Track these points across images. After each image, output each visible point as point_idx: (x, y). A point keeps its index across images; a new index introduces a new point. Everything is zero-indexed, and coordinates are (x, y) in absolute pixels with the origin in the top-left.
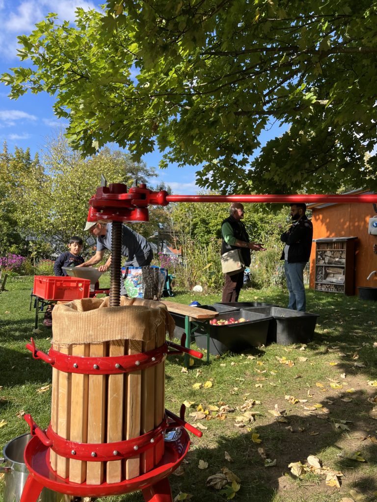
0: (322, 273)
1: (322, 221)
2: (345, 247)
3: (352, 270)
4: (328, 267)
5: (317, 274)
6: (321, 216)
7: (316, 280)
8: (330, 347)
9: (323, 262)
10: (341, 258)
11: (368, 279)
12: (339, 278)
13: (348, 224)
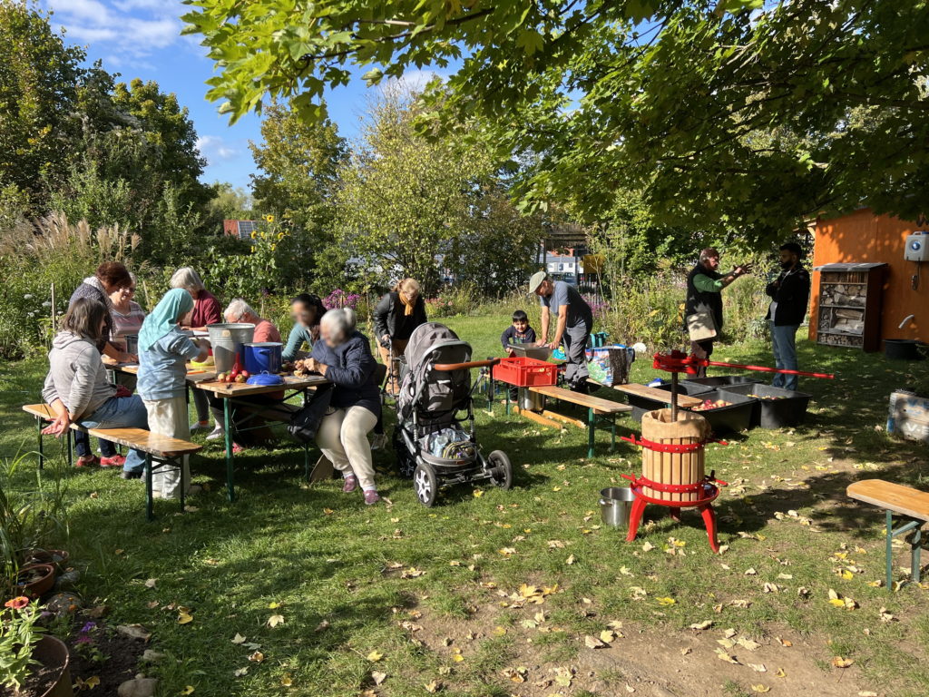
0: (828, 318)
1: (832, 236)
2: (866, 279)
3: (876, 314)
4: (839, 308)
5: (820, 319)
6: (830, 228)
7: (820, 328)
8: (823, 431)
9: (831, 300)
10: (859, 296)
11: (900, 327)
12: (856, 326)
13: (873, 242)
